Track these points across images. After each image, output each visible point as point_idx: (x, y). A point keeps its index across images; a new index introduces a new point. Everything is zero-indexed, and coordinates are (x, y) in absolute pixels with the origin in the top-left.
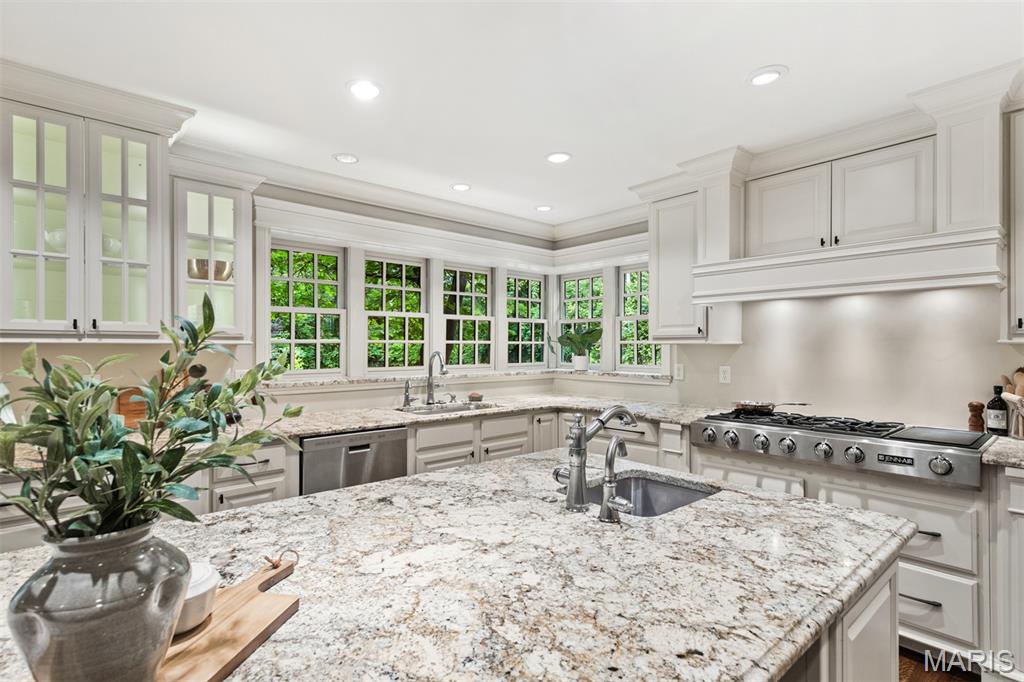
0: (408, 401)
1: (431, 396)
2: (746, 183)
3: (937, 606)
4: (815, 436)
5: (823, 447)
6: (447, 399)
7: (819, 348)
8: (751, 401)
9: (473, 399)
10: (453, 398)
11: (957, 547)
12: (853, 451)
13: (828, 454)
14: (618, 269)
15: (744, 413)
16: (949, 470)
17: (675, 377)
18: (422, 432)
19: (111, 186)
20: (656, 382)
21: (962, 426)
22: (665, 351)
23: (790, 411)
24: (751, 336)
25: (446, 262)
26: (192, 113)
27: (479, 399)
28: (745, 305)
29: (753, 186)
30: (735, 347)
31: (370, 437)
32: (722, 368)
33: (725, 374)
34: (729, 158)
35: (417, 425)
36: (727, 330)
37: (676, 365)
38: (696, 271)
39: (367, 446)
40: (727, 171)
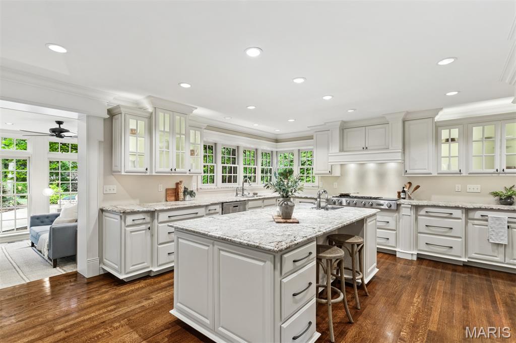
0: (237, 194)
1: (243, 193)
2: (343, 129)
3: (388, 239)
4: (361, 200)
5: (363, 203)
6: (247, 194)
7: (362, 176)
8: (344, 193)
9: (254, 194)
10: (249, 193)
11: (392, 225)
12: (370, 203)
13: (364, 204)
14: (299, 150)
15: (342, 196)
16: (391, 206)
17: (320, 186)
18: (250, 202)
19: (177, 130)
20: (314, 188)
21: (396, 197)
22: (317, 178)
23: (354, 195)
24: (343, 173)
25: (244, 147)
26: (196, 108)
27: (257, 194)
28: (341, 165)
29: (345, 130)
30: (339, 176)
31: (238, 203)
32: (335, 183)
33: (336, 185)
34: (339, 123)
35: (249, 200)
36: (337, 172)
37: (320, 183)
38: (329, 155)
39: (237, 206)
40: (338, 127)
